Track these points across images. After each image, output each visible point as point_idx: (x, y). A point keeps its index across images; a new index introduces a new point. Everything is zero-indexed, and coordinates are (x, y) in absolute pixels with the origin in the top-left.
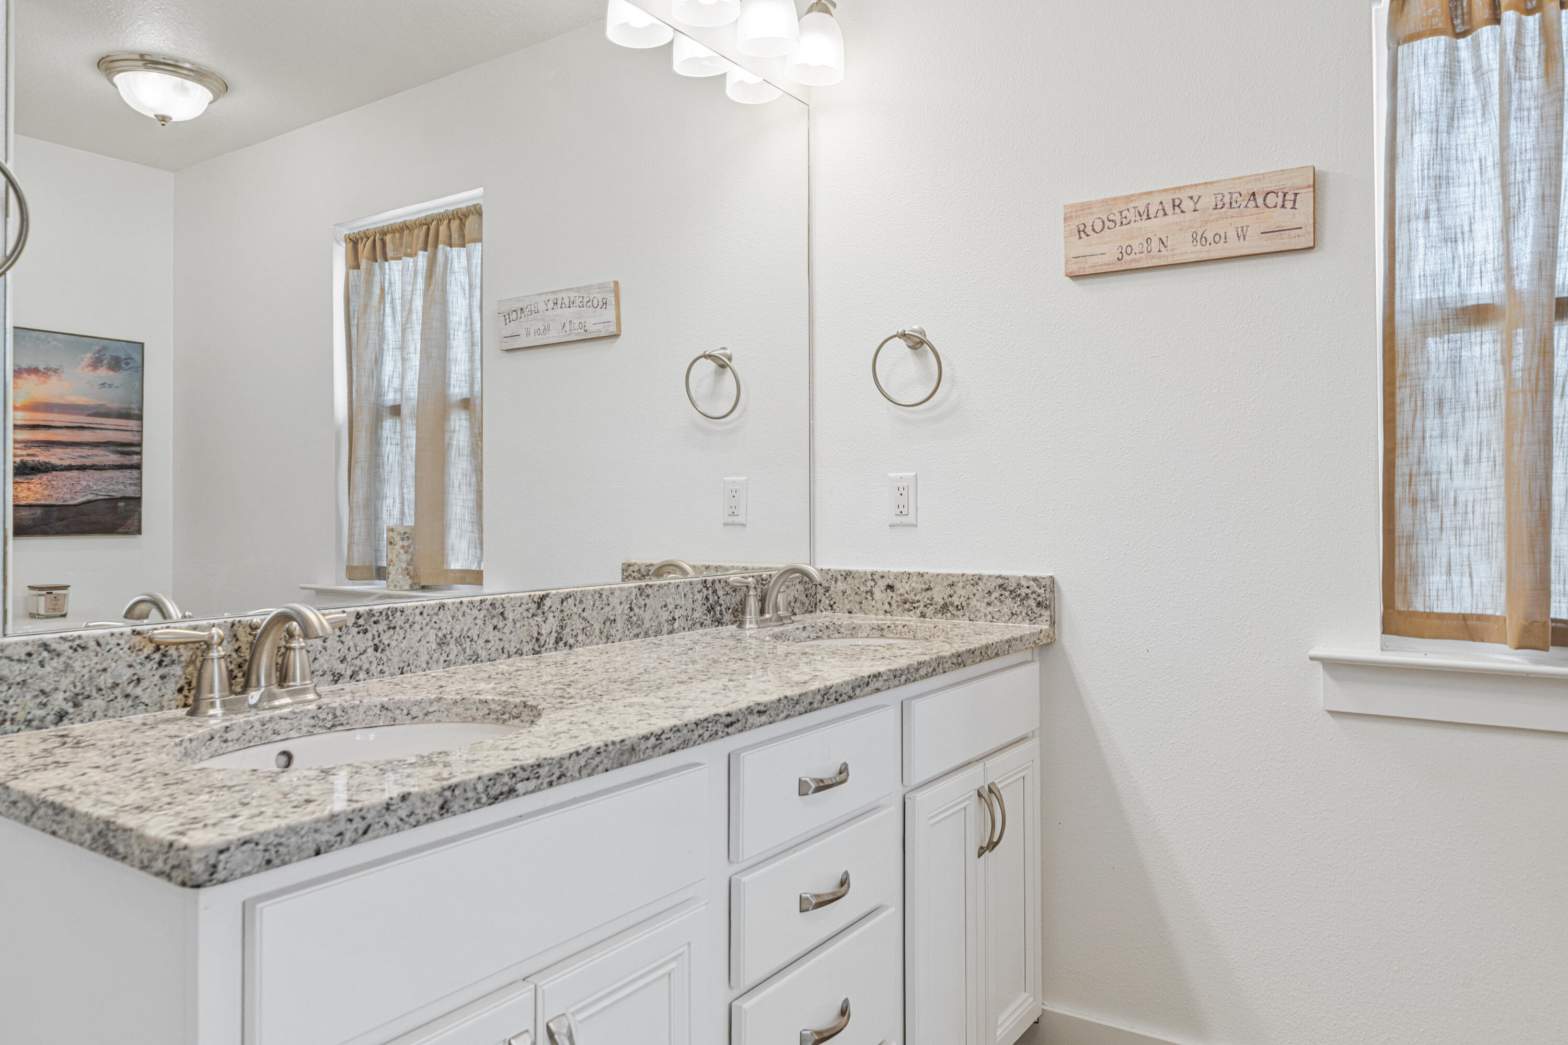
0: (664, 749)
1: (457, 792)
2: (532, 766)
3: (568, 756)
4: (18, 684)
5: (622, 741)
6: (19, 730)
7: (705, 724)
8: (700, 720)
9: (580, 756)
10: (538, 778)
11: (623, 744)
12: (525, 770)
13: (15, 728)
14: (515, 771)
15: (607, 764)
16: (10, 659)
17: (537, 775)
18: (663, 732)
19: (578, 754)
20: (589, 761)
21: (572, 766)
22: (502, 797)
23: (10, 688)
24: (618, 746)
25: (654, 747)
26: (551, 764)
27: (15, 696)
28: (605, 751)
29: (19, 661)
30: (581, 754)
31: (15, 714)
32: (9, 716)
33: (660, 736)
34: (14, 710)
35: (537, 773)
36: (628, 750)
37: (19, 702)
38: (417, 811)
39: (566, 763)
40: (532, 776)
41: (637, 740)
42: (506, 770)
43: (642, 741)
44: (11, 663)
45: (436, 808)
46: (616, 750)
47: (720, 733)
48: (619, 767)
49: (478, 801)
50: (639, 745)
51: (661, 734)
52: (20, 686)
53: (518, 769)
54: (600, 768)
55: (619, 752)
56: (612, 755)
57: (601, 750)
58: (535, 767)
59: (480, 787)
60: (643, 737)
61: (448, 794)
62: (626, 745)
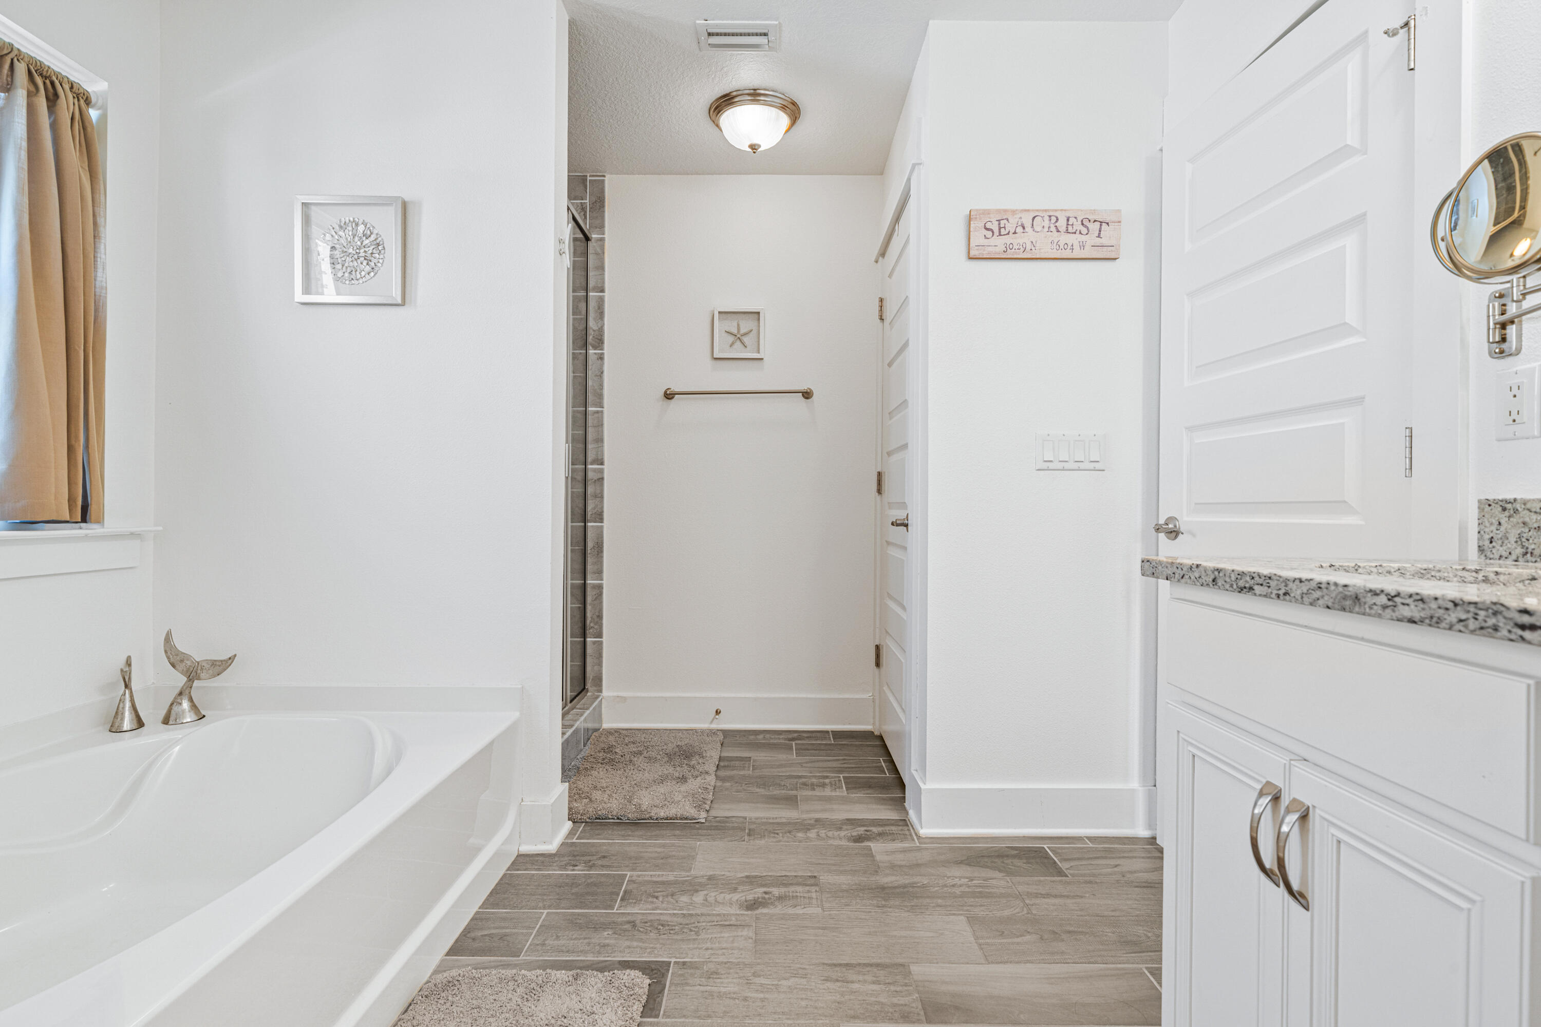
0: (1396, 614)
1: (1221, 575)
2: (1265, 577)
3: (1293, 579)
4: (1535, 528)
5: (1346, 586)
6: (1536, 562)
7: (1472, 609)
8: (1462, 600)
9: (1303, 584)
10: (1269, 587)
11: (1345, 588)
12: (1260, 578)
13: (1534, 560)
14: (1254, 575)
15: (1327, 601)
16: (1530, 510)
17: (1268, 585)
18: (1398, 595)
19: (1301, 581)
20: (1310, 591)
21: (1294, 588)
22: (1245, 590)
23: (1530, 531)
24: (1341, 589)
25: (1385, 607)
26: (1278, 580)
27: (1533, 537)
28: (1327, 588)
29: (1536, 512)
30: (1303, 582)
31: (1534, 549)
32: (1530, 550)
33: (1392, 597)
34: (1533, 546)
35: (1268, 583)
36: (1351, 596)
37: (1536, 541)
38: (1203, 577)
39: (1291, 585)
40: (1264, 584)
41: (1362, 591)
42: (1249, 572)
43: (1369, 595)
44: (1530, 513)
45: (1211, 580)
46: (1337, 591)
47: (1504, 632)
48: (1341, 610)
49: (1232, 586)
50: (1365, 597)
51: (1395, 596)
52: (1536, 530)
53: (1256, 574)
54: (1321, 602)
55: (1341, 595)
56: (1333, 595)
57: (1322, 586)
58: (1267, 578)
59: (1233, 578)
60: (1371, 591)
61: (1216, 573)
62: (1349, 591)
